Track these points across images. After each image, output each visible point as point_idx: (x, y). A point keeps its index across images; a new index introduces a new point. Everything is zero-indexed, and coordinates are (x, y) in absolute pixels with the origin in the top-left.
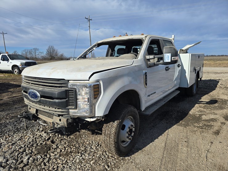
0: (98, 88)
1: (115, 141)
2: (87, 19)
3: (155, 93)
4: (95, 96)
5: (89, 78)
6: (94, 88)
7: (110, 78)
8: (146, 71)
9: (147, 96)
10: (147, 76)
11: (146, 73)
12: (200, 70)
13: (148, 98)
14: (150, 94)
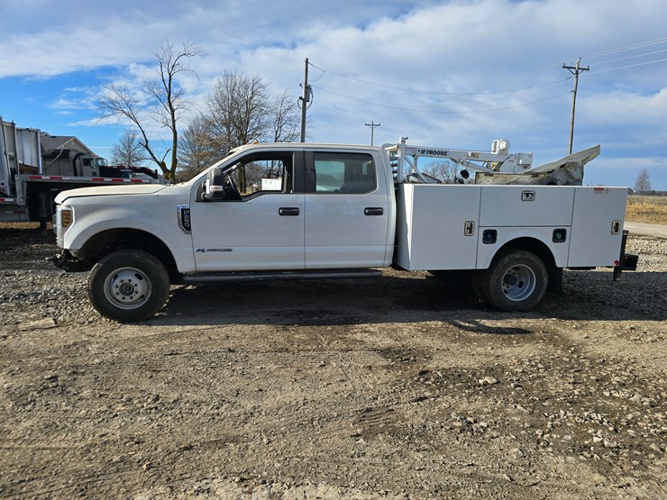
0: (69, 215)
2: (568, 68)
3: (230, 250)
4: (65, 225)
5: (63, 202)
6: (63, 215)
7: (89, 205)
8: (187, 206)
9: (196, 249)
10: (189, 214)
11: (189, 210)
12: (563, 239)
13: (196, 253)
14: (206, 249)
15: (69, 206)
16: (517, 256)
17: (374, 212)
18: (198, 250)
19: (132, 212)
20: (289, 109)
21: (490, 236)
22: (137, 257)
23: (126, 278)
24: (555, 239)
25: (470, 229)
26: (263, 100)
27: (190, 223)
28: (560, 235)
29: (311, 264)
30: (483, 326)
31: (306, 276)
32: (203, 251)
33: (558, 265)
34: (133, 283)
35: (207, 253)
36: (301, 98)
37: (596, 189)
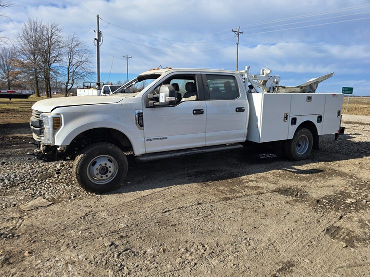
0: (59, 120)
1: (76, 172)
2: (234, 31)
3: (166, 138)
4: (55, 128)
5: (52, 111)
6: (54, 120)
7: (74, 113)
8: (141, 111)
9: (146, 140)
10: (142, 116)
11: (142, 113)
12: (321, 121)
13: (146, 142)
14: (152, 138)
15: (59, 114)
17: (240, 110)
18: (148, 140)
19: (106, 116)
20: (77, 45)
21: (294, 121)
22: (110, 147)
23: (103, 163)
24: (318, 122)
25: (286, 117)
26: (60, 39)
27: (143, 122)
28: (319, 119)
29: (208, 143)
30: (299, 170)
31: (208, 150)
32: (150, 140)
33: (319, 134)
34: (108, 166)
35: (153, 141)
36: (95, 39)
37: (333, 95)
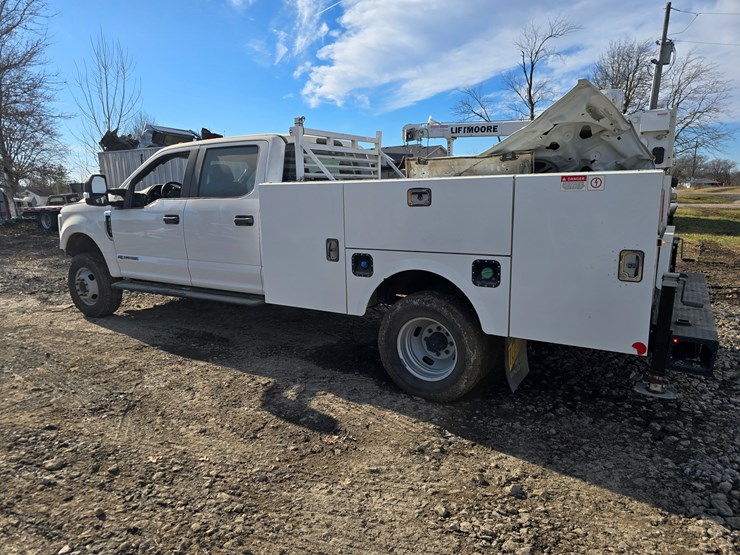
8: (109, 213)
9: (117, 256)
10: (111, 221)
11: (110, 217)
12: (495, 280)
13: (118, 259)
16: (415, 303)
17: (244, 221)
21: (362, 264)
24: (477, 278)
27: (111, 229)
28: (486, 272)
29: (196, 281)
32: (122, 257)
35: (124, 260)
